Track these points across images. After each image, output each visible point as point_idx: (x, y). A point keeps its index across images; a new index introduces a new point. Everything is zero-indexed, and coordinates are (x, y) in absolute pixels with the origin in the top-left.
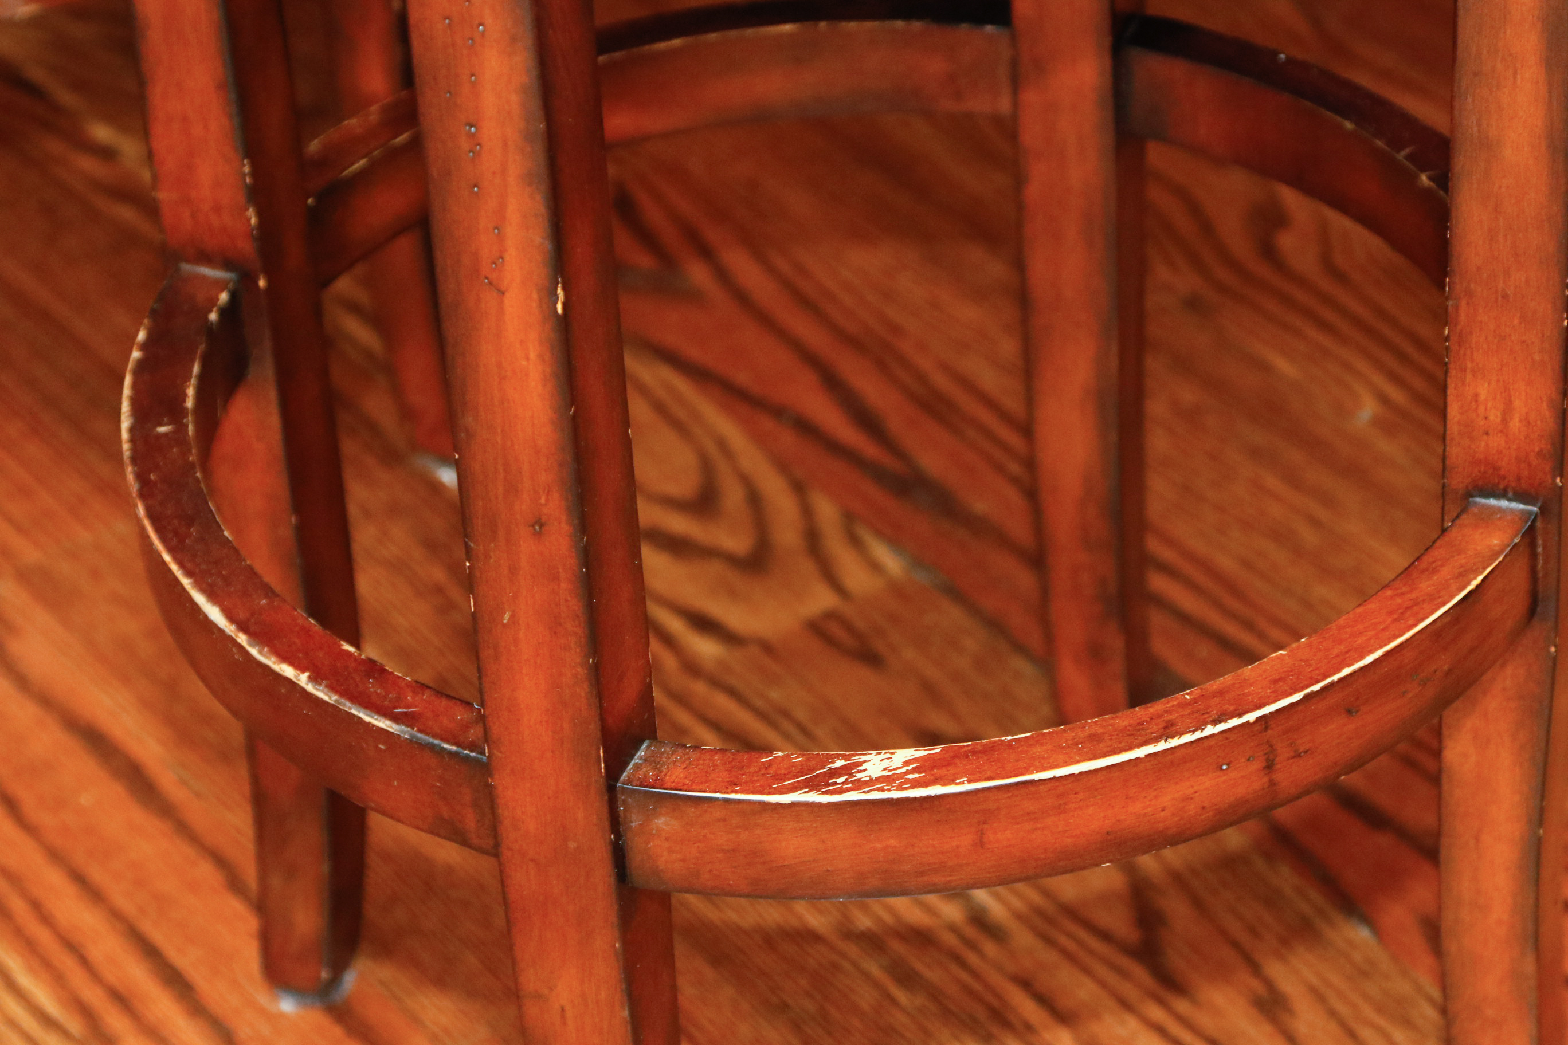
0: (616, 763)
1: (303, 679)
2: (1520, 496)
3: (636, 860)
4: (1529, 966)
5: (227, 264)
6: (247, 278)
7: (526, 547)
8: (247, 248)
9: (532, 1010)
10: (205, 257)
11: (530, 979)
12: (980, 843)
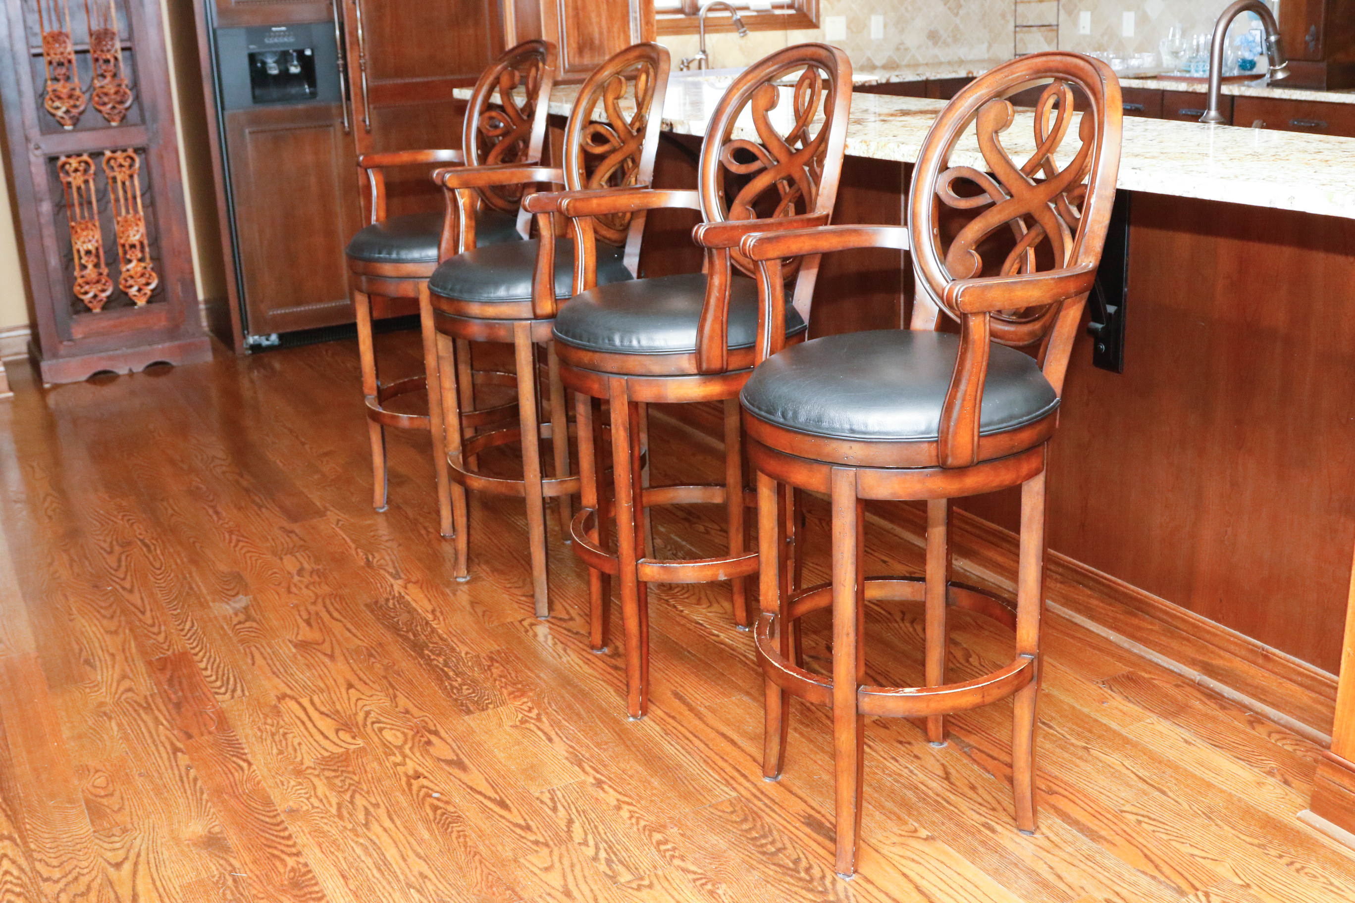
0: (858, 687)
1: (795, 675)
2: (1031, 654)
3: (860, 708)
4: (1030, 759)
5: (773, 613)
6: (776, 615)
7: (845, 639)
8: (777, 609)
9: (836, 742)
10: (768, 611)
11: (837, 735)
12: (928, 706)
